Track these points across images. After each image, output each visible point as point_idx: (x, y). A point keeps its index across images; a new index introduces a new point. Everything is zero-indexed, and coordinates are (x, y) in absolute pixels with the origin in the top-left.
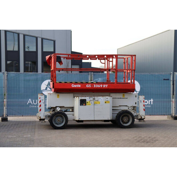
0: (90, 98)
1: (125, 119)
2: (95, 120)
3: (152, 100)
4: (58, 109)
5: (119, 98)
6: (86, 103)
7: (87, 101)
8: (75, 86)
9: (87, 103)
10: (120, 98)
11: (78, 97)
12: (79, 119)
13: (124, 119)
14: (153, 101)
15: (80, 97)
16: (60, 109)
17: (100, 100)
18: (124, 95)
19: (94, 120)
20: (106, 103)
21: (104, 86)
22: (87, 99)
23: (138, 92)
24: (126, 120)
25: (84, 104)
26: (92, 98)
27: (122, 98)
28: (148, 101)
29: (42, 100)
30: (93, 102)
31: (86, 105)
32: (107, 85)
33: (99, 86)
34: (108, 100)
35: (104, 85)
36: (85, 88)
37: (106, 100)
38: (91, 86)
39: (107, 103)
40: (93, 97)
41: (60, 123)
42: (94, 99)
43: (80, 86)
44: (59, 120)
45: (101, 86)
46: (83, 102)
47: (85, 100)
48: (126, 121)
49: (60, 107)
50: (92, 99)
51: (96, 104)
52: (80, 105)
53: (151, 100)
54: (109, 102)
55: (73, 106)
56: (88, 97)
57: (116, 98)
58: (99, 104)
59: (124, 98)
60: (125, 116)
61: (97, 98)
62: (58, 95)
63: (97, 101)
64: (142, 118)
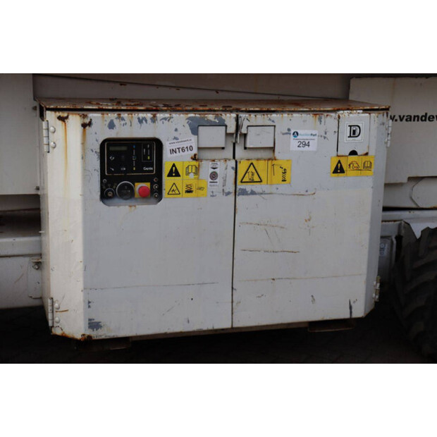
0: (195, 131)
5: (417, 118)
6: (156, 179)
7: (168, 160)
9: (174, 173)
10: (426, 118)
11: (75, 121)
12: (94, 325)
15: (94, 116)
17: (288, 149)
20: (339, 170)
22: (172, 132)
25: (138, 186)
26: (222, 125)
30: (225, 168)
31: (157, 194)
34: (359, 144)
37: (347, 144)
39: (350, 176)
40: (230, 118)
42: (238, 135)
47: (155, 145)
50: (213, 136)
51: (256, 187)
52: (104, 197)
54: (367, 167)
55: (30, 191)
56: (180, 119)
58: (284, 188)
61: (260, 129)
63: (268, 154)
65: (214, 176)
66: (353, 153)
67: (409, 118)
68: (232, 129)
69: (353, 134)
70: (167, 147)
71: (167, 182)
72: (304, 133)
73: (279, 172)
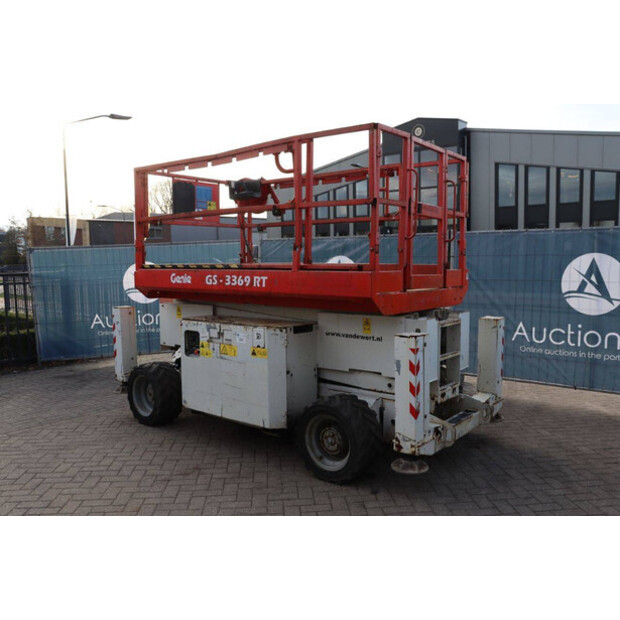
0: (208, 330)
2: (223, 416)
5: (351, 336)
6: (199, 348)
7: (201, 341)
8: (178, 279)
9: (203, 346)
10: (356, 337)
12: (185, 402)
13: (326, 437)
15: (184, 322)
17: (236, 341)
18: (367, 323)
19: (219, 415)
20: (254, 354)
21: (257, 281)
22: (202, 330)
24: (333, 444)
26: (215, 328)
27: (363, 337)
29: (118, 323)
30: (217, 346)
31: (199, 354)
32: (264, 278)
33: (240, 282)
34: (260, 343)
35: (255, 278)
36: (201, 286)
37: (257, 342)
38: (218, 279)
39: (258, 357)
40: (218, 326)
42: (221, 334)
43: (187, 280)
45: (247, 280)
47: (198, 334)
48: (334, 448)
50: (213, 333)
51: (227, 357)
52: (187, 353)
54: (265, 354)
56: (205, 325)
57: (338, 335)
58: (234, 358)
59: (367, 338)
60: (328, 424)
61: (227, 331)
62: (179, 310)
63: (229, 342)
64: (403, 451)
65: (214, 349)
66: (259, 347)
67: (347, 336)
68: (218, 330)
70: (201, 335)
71: (201, 349)
72: (241, 335)
73: (233, 351)
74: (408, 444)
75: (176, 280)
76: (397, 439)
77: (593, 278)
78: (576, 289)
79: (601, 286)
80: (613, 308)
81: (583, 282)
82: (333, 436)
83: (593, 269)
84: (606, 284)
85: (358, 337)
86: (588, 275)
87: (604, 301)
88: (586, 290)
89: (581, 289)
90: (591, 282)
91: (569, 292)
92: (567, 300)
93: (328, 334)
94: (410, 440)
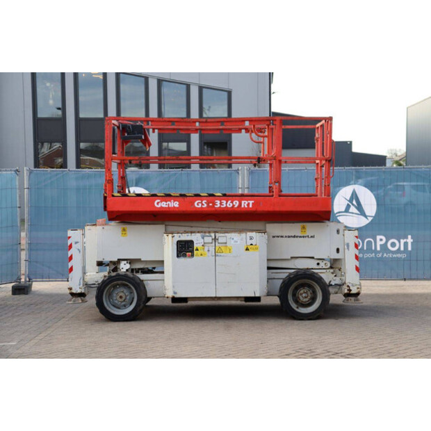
0: (203, 238)
1: (304, 295)
2: (218, 296)
3: (410, 240)
4: (124, 267)
5: (292, 237)
6: (192, 252)
7: (195, 246)
8: (164, 205)
9: (197, 250)
10: (294, 237)
11: (170, 235)
12: (175, 293)
13: (301, 294)
14: (412, 241)
15: (175, 235)
16: (128, 266)
17: (231, 243)
18: (304, 228)
19: (214, 296)
20: (247, 249)
21: (244, 204)
22: (197, 239)
23: (370, 219)
24: (306, 297)
25: (188, 254)
26: (211, 236)
27: (300, 237)
28: (400, 242)
29: (76, 243)
30: (212, 249)
31: (193, 256)
32: (251, 202)
33: (229, 205)
34: (253, 242)
35: (243, 202)
36: (190, 209)
37: (249, 242)
38: (208, 203)
39: (250, 251)
40: (213, 235)
41: (125, 306)
42: (215, 239)
43: (176, 204)
44: (121, 297)
45: (236, 203)
46: (185, 249)
47: (191, 242)
48: (307, 299)
49: (131, 261)
50: (208, 239)
51: (222, 254)
52: (178, 256)
53: (407, 238)
54: (257, 249)
55: (161, 259)
56: (199, 235)
57: (282, 237)
58: (229, 254)
59: (303, 237)
60: (303, 285)
61: (222, 238)
62: (124, 230)
63: (224, 245)
64: (352, 292)
65: (209, 251)
66: (252, 244)
67: (289, 237)
68: (214, 237)
69: (251, 239)
70: (195, 243)
71: (195, 252)
72: (235, 239)
73: (228, 250)
74: (355, 288)
75: (160, 205)
76: (348, 286)
77: (354, 202)
78: (343, 210)
79: (359, 207)
80: (368, 222)
81: (348, 205)
82: (306, 293)
83: (354, 196)
84: (363, 206)
85: (297, 237)
86: (351, 201)
87: (363, 218)
88: (350, 211)
89: (347, 210)
90: (353, 205)
91: (339, 212)
92: (338, 218)
93: (274, 237)
94: (356, 285)
